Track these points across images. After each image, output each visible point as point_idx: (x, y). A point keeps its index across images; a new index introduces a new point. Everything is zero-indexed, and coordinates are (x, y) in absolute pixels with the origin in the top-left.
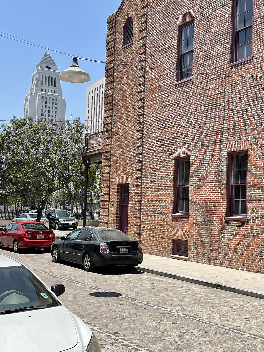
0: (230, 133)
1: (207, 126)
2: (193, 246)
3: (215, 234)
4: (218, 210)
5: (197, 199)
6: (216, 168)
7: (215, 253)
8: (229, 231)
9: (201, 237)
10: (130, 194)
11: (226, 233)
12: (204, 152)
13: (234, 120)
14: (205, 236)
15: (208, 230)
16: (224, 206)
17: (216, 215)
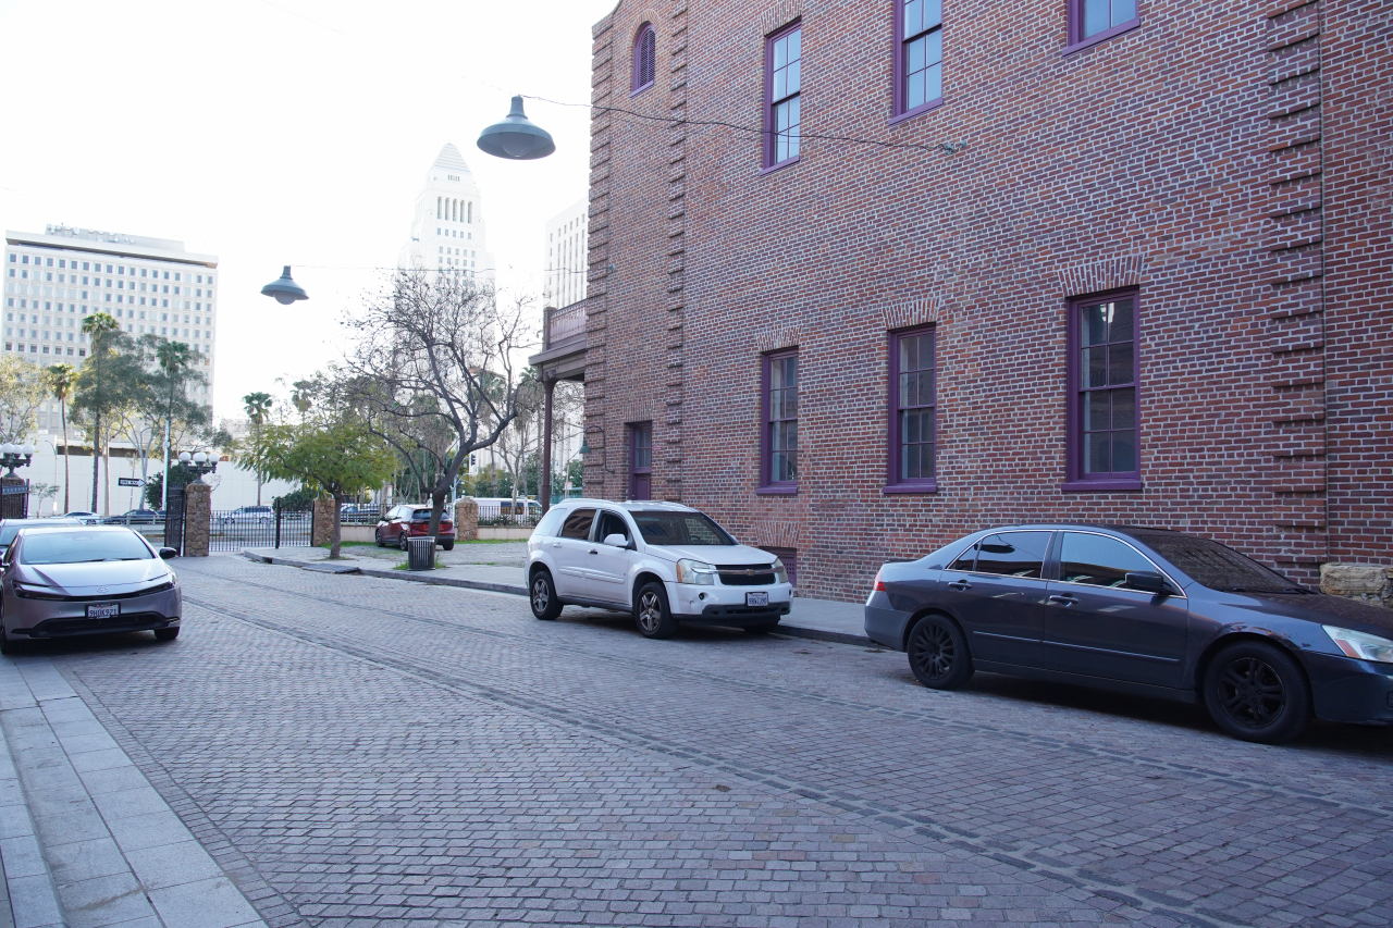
0: (892, 284)
1: (837, 270)
2: (808, 560)
3: (861, 529)
4: (868, 472)
5: (816, 446)
6: (861, 371)
7: (861, 572)
8: (894, 520)
9: (827, 538)
10: (657, 447)
11: (888, 525)
12: (831, 334)
13: (903, 253)
14: (838, 534)
15: (844, 520)
16: (883, 461)
17: (863, 481)
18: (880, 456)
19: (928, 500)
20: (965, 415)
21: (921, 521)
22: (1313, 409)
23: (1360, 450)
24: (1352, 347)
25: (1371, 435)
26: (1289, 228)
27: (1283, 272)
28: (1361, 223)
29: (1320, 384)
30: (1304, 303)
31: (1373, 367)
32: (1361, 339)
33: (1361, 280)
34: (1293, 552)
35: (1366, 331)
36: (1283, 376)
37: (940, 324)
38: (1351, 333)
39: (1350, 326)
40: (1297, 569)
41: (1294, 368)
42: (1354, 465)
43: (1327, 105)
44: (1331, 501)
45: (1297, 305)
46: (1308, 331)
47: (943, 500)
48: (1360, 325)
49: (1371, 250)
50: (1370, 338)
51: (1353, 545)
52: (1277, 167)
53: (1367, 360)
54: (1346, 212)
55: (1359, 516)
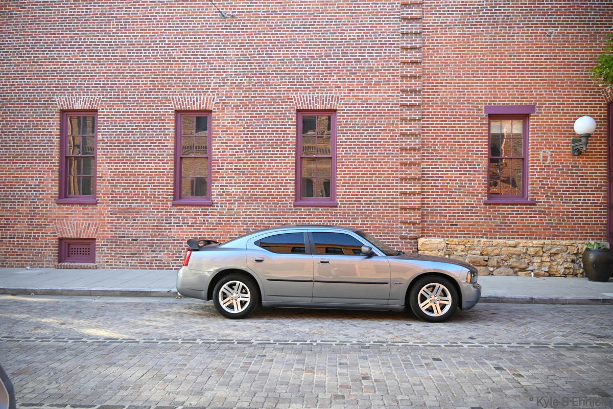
0: (179, 84)
1: (133, 67)
2: (106, 245)
3: (153, 226)
4: (159, 192)
5: (114, 175)
6: (154, 132)
7: (152, 251)
8: (179, 221)
9: (124, 231)
11: (175, 223)
12: (129, 106)
13: (188, 67)
14: (133, 229)
15: (138, 220)
16: (171, 186)
17: (154, 198)
18: (169, 183)
19: (205, 209)
20: (232, 163)
21: (200, 221)
22: (417, 174)
23: (434, 192)
24: (432, 150)
25: (438, 186)
26: (409, 97)
27: (406, 115)
28: (436, 101)
29: (419, 164)
30: (414, 130)
31: (439, 159)
32: (435, 147)
33: (436, 124)
34: (408, 234)
35: (437, 145)
36: (405, 159)
37: (215, 112)
38: (431, 145)
39: (431, 142)
40: (408, 241)
41: (410, 156)
42: (432, 198)
43: (424, 49)
44: (423, 213)
45: (411, 130)
46: (416, 142)
47: (217, 209)
48: (435, 142)
49: (440, 112)
50: (439, 147)
51: (431, 230)
52: (404, 70)
53: (437, 156)
54: (430, 95)
55: (433, 219)
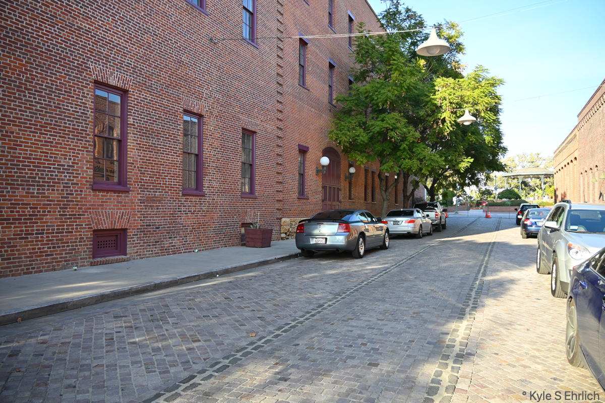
0: (186, 86)
3: (170, 214)
5: (143, 162)
8: (186, 209)
9: (150, 220)
11: (183, 211)
14: (156, 217)
15: (160, 209)
17: (171, 187)
18: (180, 175)
19: (201, 199)
20: (215, 162)
21: (198, 209)
22: (282, 180)
23: (285, 191)
24: (285, 166)
25: (286, 187)
26: (279, 132)
27: (278, 143)
28: (286, 137)
29: (282, 174)
30: (281, 152)
33: (286, 150)
34: (279, 216)
35: (286, 163)
36: (278, 170)
37: (206, 118)
40: (278, 220)
42: (285, 195)
43: (283, 104)
44: (283, 203)
46: (281, 160)
47: (206, 199)
49: (287, 144)
51: (284, 214)
52: (278, 114)
53: (286, 170)
54: (285, 133)
55: (285, 206)
